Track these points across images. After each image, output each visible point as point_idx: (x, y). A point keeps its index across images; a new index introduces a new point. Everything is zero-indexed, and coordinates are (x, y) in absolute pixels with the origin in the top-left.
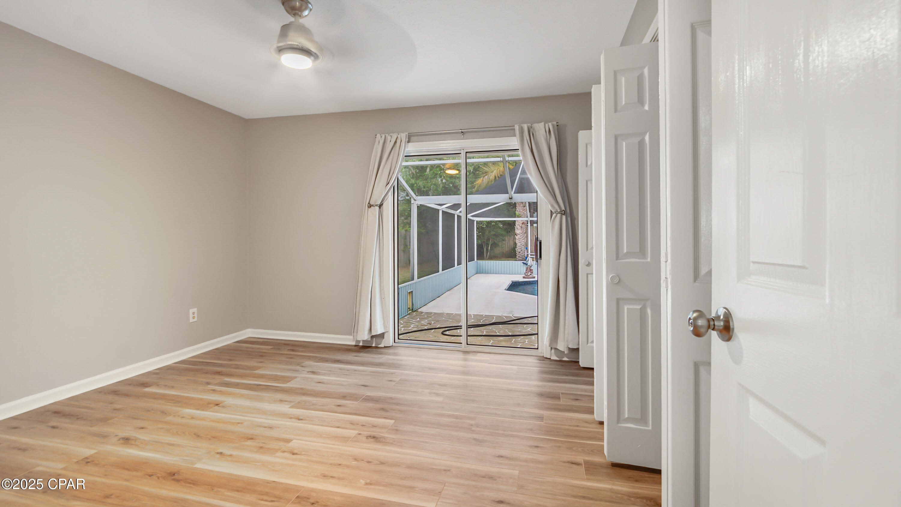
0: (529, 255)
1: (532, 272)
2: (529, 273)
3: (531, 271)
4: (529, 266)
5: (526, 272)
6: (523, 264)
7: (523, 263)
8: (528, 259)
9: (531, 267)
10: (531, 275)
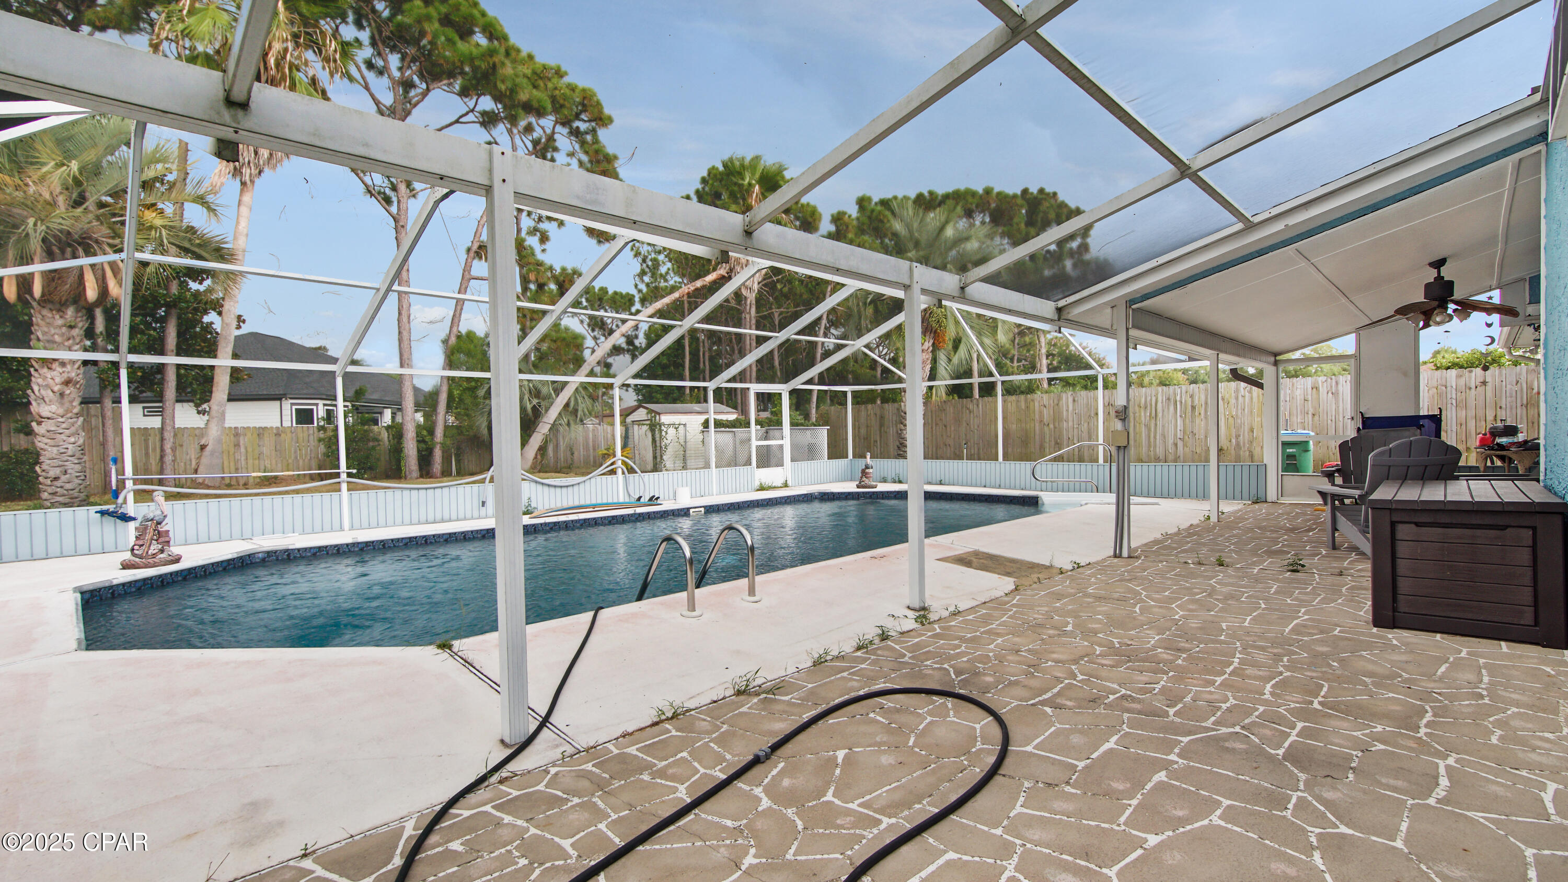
0: (129, 484)
1: (168, 542)
2: (155, 548)
3: (161, 540)
4: (152, 520)
5: (141, 542)
6: (99, 515)
7: (103, 513)
8: (125, 498)
9: (160, 523)
10: (162, 551)
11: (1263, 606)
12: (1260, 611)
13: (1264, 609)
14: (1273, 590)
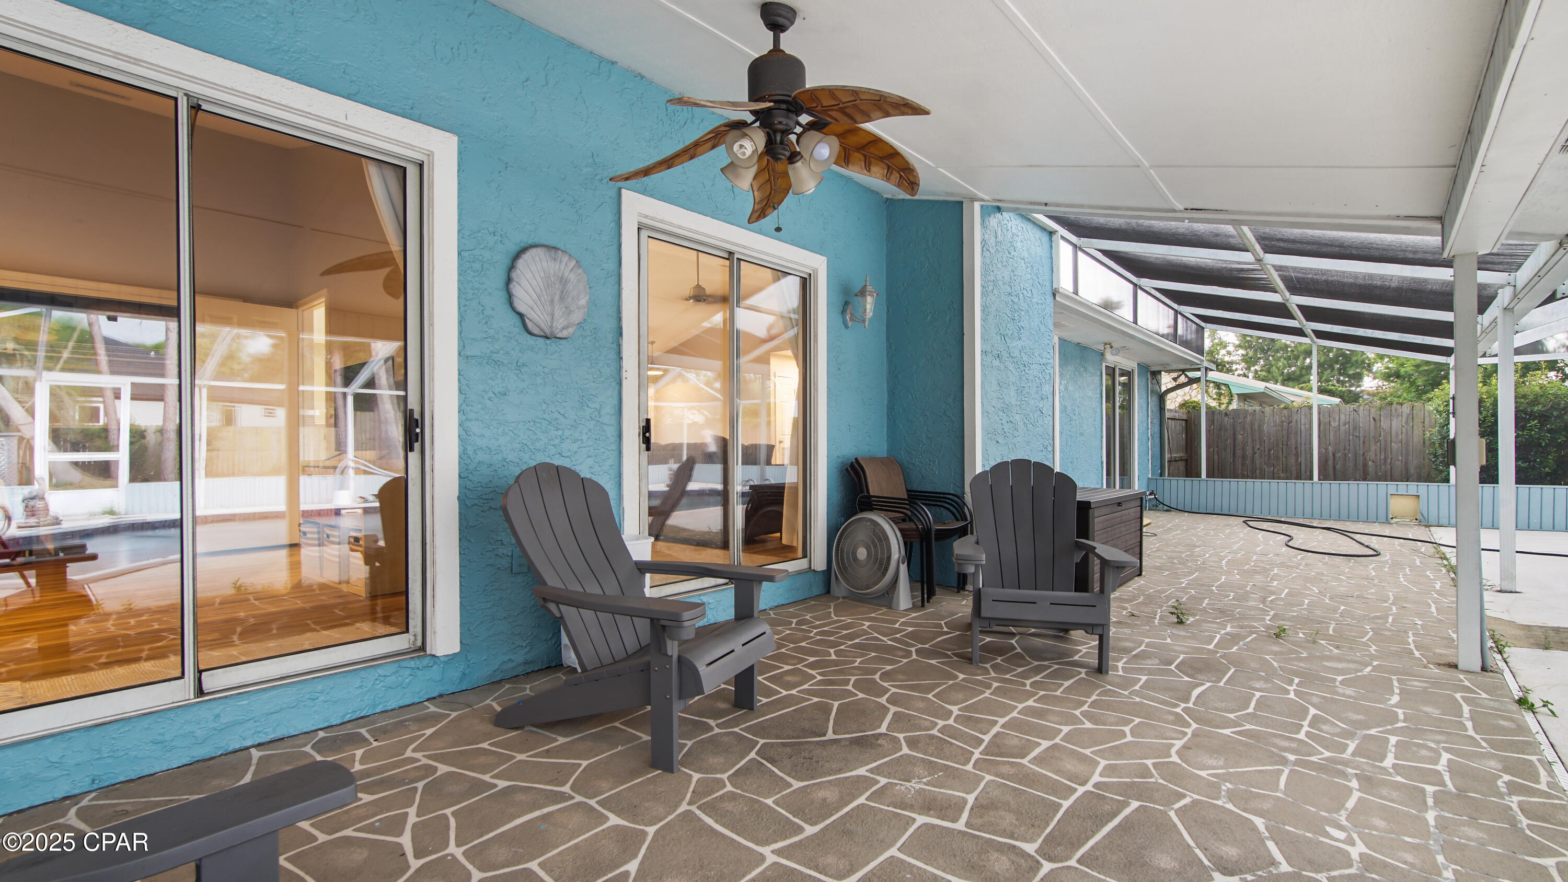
11: (1214, 588)
12: (1216, 584)
13: (1213, 586)
14: (1206, 602)
